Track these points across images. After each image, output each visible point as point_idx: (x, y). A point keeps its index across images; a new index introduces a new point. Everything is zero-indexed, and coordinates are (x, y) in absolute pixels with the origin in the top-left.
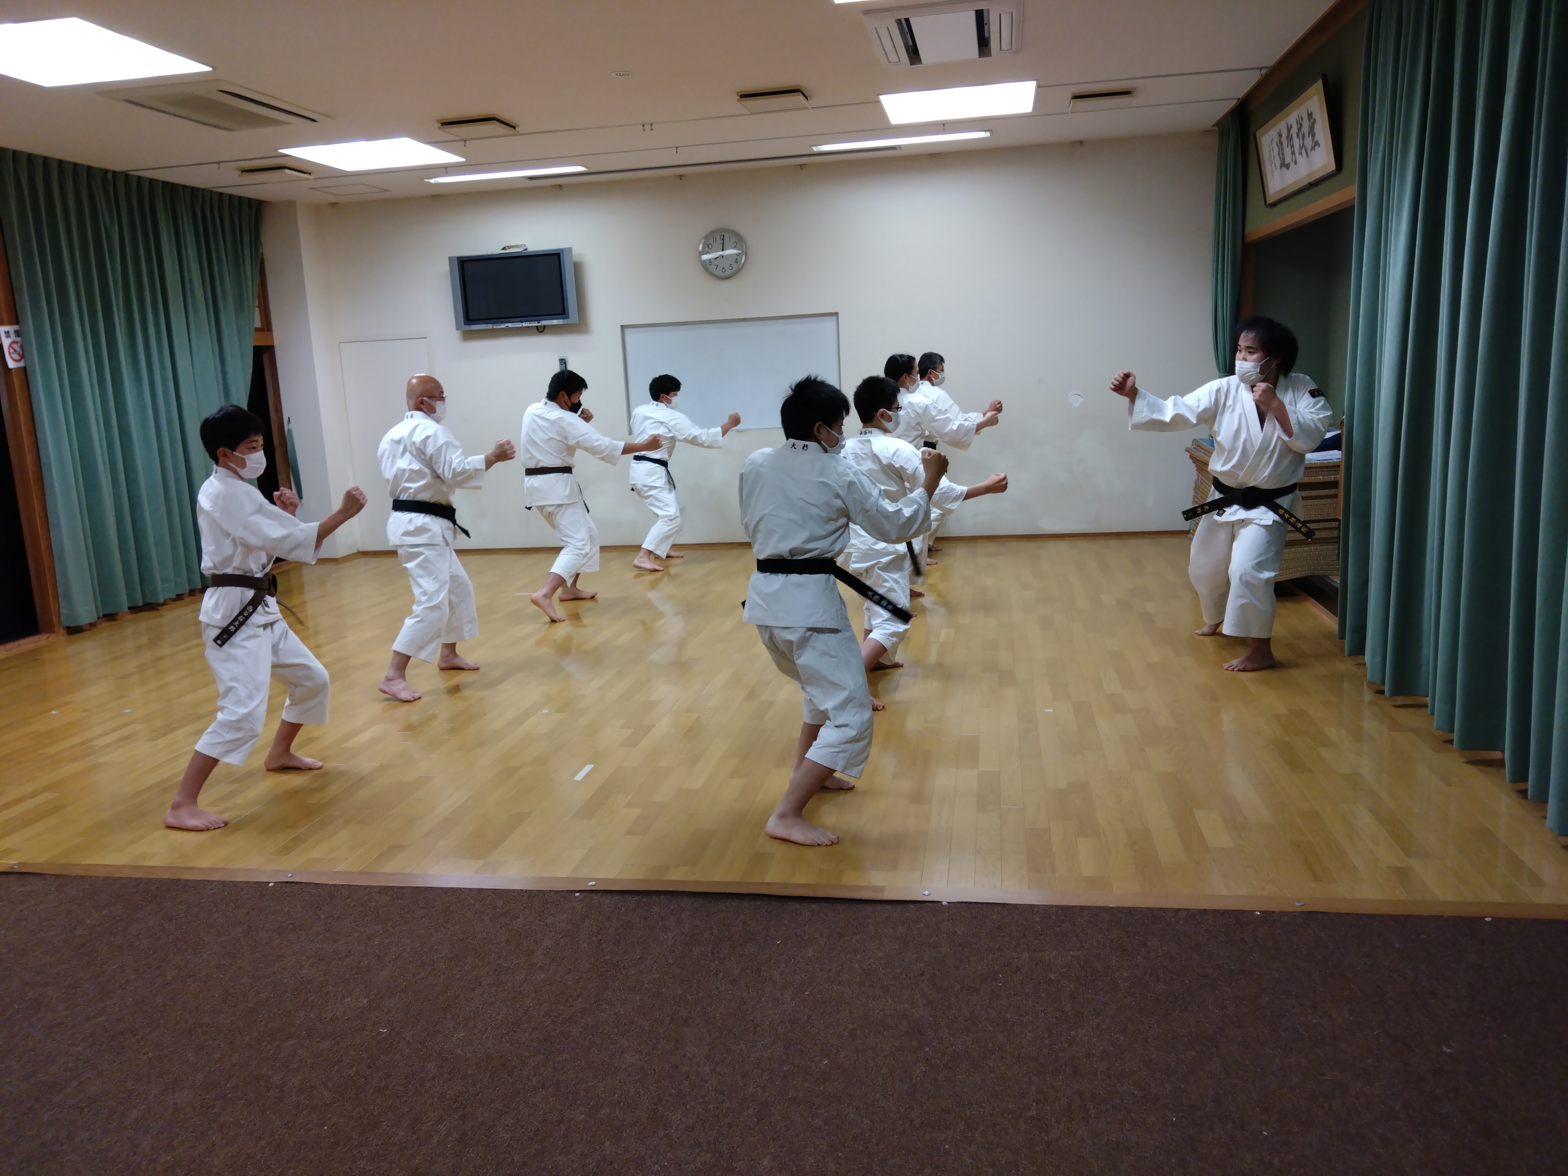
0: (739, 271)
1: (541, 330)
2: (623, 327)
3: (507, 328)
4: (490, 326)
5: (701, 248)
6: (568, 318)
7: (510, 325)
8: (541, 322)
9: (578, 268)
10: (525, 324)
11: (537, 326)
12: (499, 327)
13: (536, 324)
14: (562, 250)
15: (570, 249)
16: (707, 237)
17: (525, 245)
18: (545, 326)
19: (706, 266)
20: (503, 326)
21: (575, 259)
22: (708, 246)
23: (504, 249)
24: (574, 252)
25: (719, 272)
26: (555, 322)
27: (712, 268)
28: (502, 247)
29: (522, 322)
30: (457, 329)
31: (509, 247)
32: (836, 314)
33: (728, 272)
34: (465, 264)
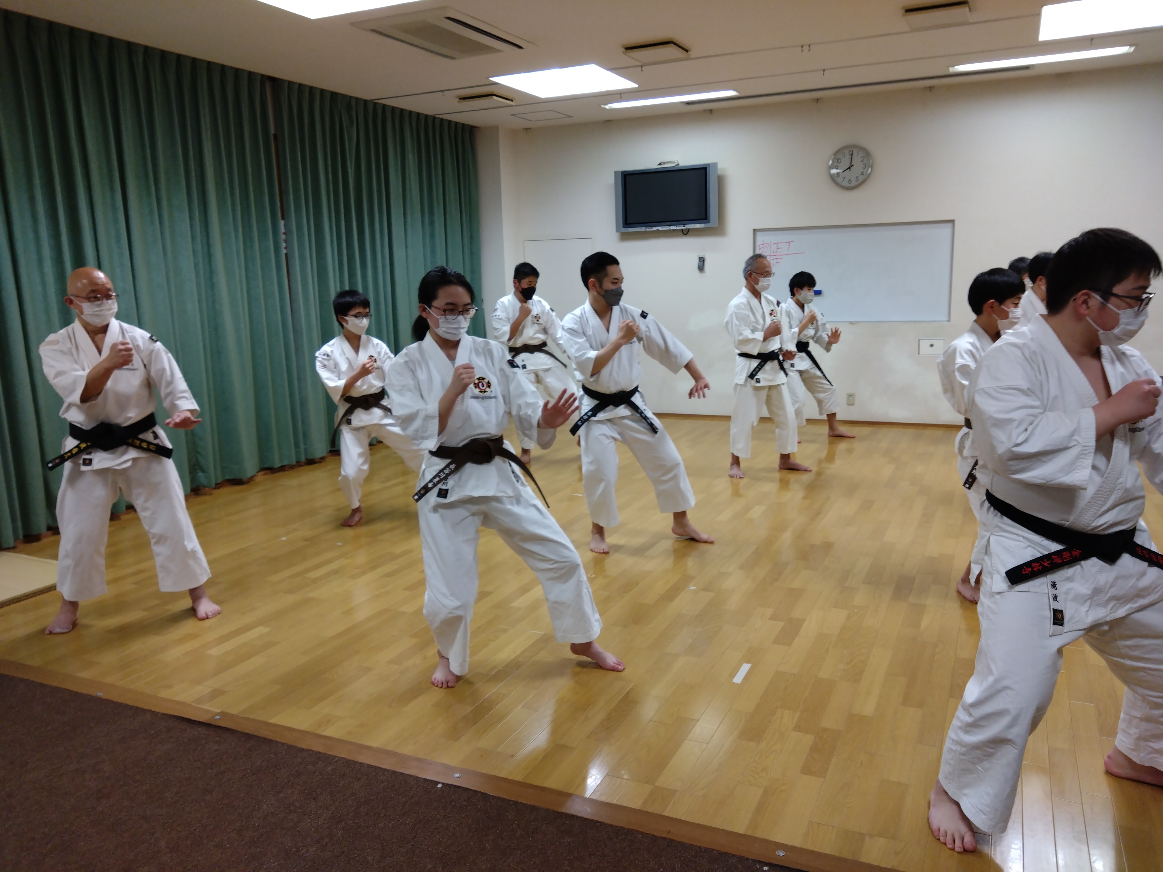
0: (864, 181)
1: (685, 233)
2: (755, 231)
3: (658, 231)
4: (643, 229)
5: (830, 162)
6: (709, 222)
7: (660, 228)
8: (686, 226)
9: (721, 180)
10: (672, 228)
11: (682, 230)
12: (651, 230)
13: (682, 228)
14: (709, 165)
15: (715, 164)
16: (836, 153)
17: (677, 161)
18: (689, 229)
19: (833, 178)
20: (654, 229)
21: (719, 172)
22: (837, 162)
23: (660, 164)
24: (719, 166)
25: (846, 184)
26: (698, 226)
27: (839, 180)
28: (659, 163)
29: (670, 226)
30: (617, 231)
31: (664, 163)
32: (952, 221)
33: (854, 183)
34: (627, 177)
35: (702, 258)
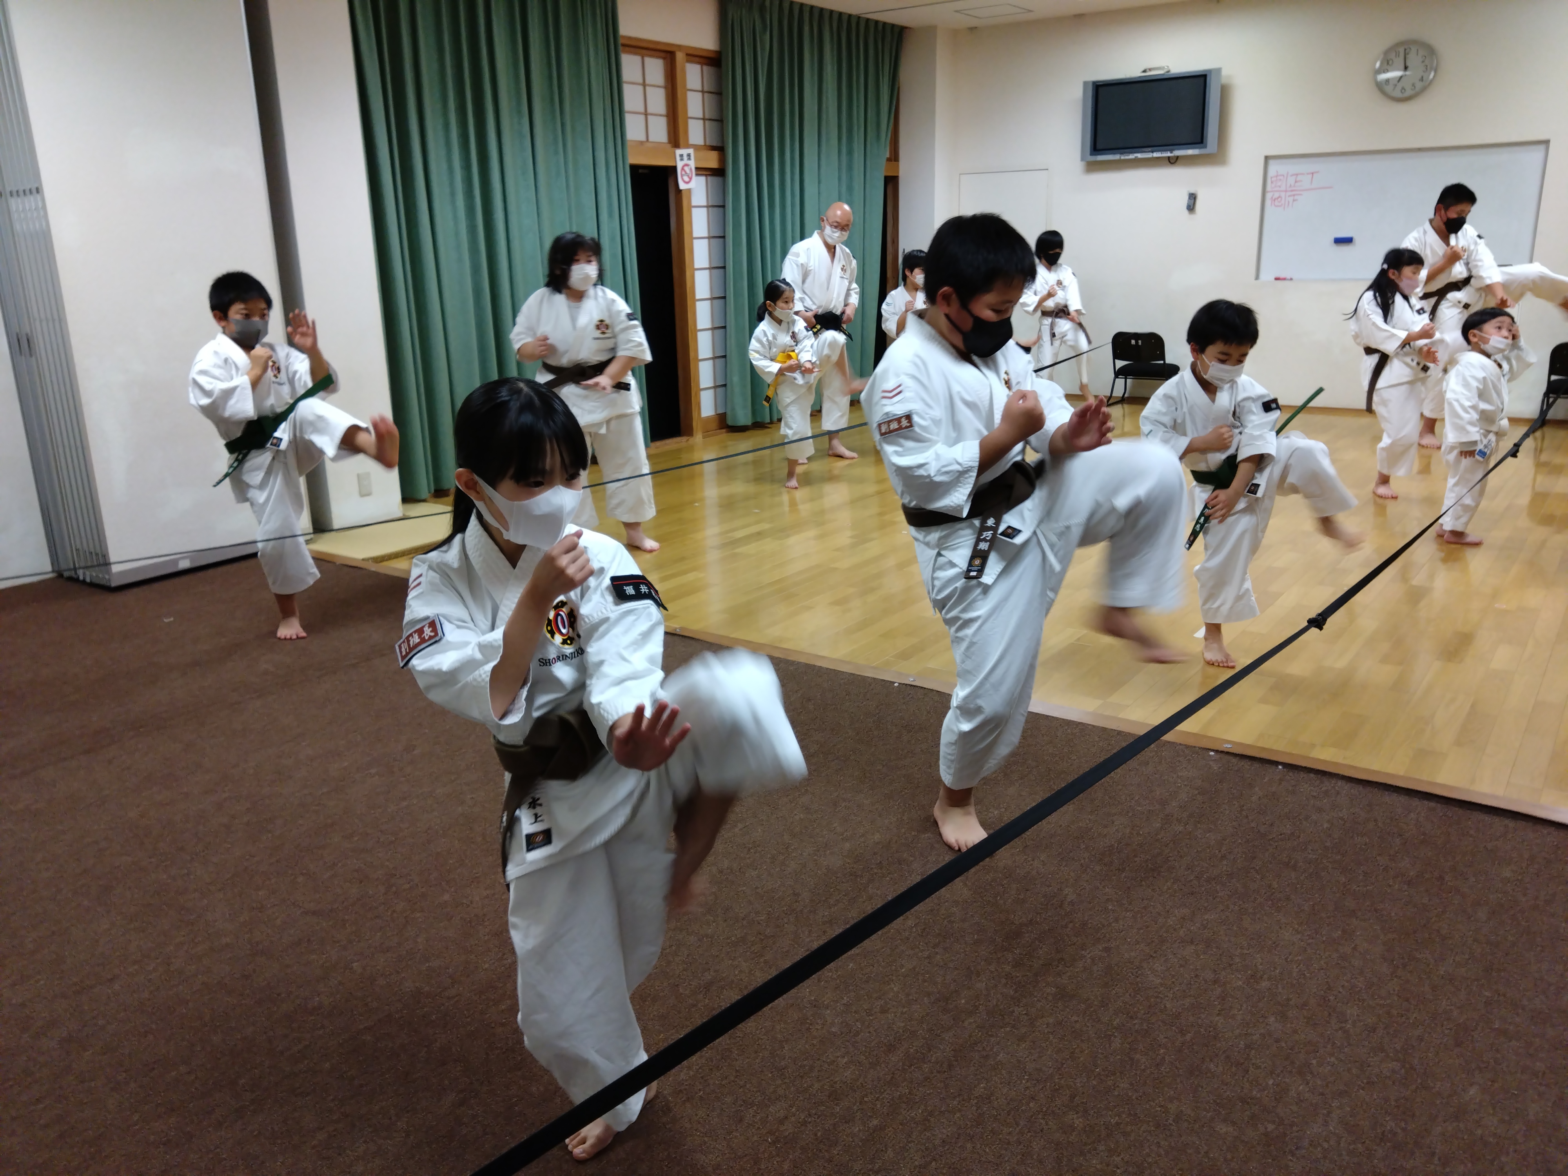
0: (1424, 89)
1: (1173, 161)
2: (1267, 158)
3: (1136, 159)
4: (1117, 157)
5: (1378, 65)
6: (1205, 147)
7: (1139, 155)
8: (1175, 152)
9: (1225, 91)
10: (1155, 155)
11: (1169, 158)
12: (1127, 157)
13: (1169, 154)
14: (1210, 71)
15: (1218, 71)
16: (1387, 53)
18: (1178, 157)
19: (1381, 87)
20: (1131, 156)
21: (1224, 81)
22: (1388, 63)
23: (1144, 71)
24: (1224, 73)
25: (1397, 94)
26: (1190, 152)
27: (1388, 89)
28: (1143, 69)
29: (1152, 152)
30: (1082, 159)
31: (1150, 70)
32: (1546, 142)
33: (1409, 93)
34: (1100, 89)
35: (1193, 194)
